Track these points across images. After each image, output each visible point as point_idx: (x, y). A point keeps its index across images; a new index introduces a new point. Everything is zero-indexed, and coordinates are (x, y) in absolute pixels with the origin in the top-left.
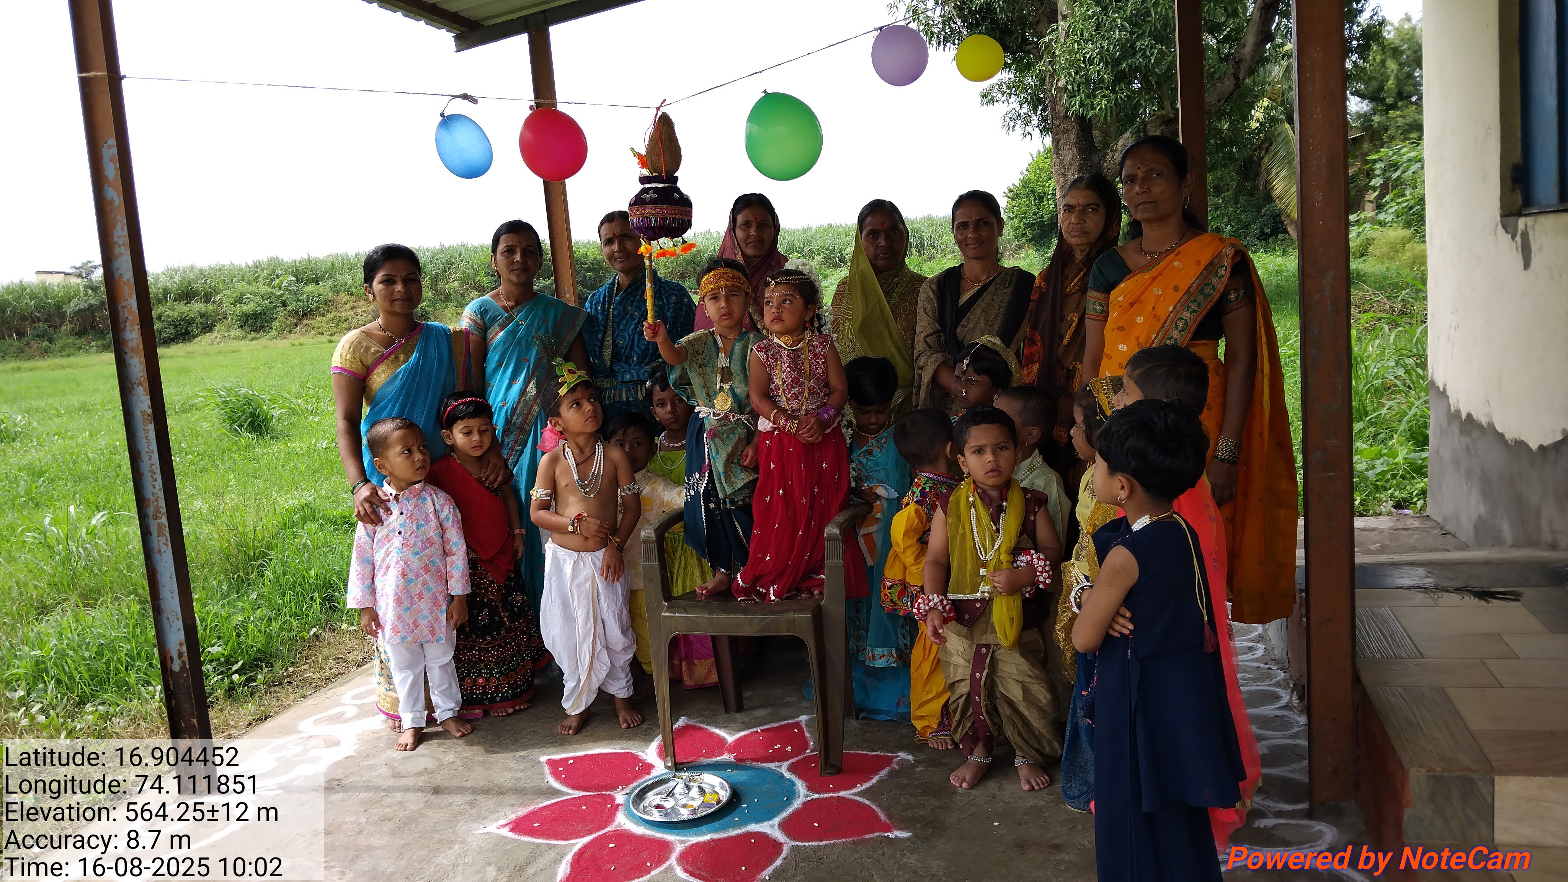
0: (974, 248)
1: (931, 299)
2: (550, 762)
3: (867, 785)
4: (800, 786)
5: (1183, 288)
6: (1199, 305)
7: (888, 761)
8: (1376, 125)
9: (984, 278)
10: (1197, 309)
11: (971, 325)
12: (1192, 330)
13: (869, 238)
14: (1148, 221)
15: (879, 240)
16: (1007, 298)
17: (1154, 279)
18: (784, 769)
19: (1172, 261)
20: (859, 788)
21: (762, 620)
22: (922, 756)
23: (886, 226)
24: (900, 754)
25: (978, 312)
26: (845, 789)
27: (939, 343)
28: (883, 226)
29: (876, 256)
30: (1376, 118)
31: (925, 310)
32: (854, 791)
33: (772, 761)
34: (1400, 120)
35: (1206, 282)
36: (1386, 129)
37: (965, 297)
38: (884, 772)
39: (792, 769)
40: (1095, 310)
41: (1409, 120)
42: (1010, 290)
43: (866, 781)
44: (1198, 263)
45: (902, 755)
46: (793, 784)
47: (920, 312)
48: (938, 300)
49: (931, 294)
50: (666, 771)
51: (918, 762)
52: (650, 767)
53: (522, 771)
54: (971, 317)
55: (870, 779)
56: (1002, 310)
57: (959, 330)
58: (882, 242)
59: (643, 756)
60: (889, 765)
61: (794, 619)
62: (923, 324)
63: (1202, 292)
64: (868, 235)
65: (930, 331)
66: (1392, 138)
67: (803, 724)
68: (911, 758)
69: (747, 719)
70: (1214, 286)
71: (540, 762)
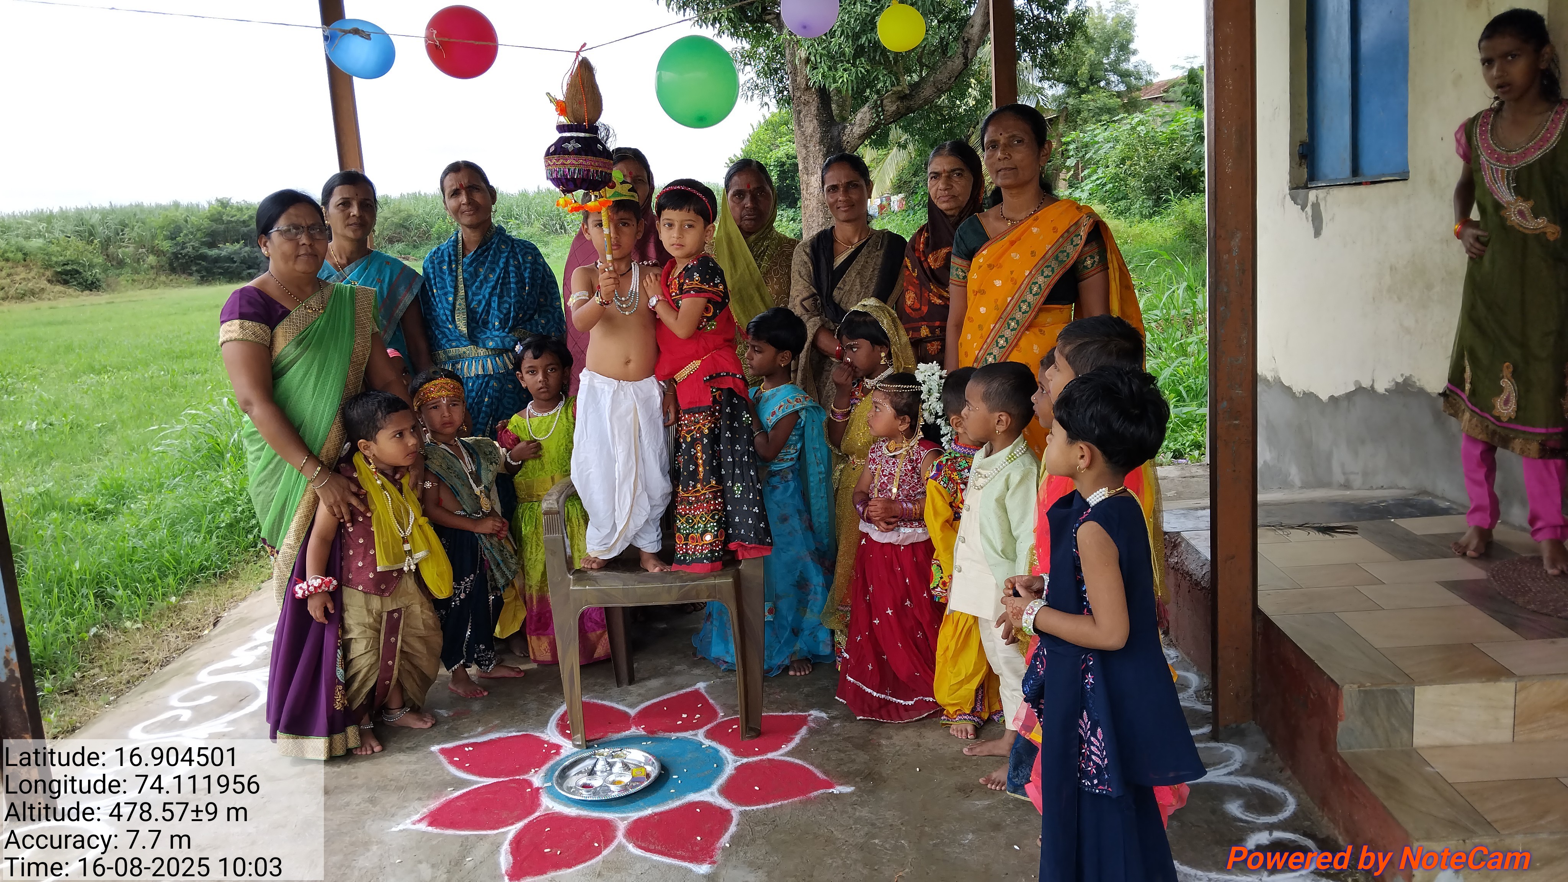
0: (845, 211)
1: (806, 263)
2: (443, 751)
3: (792, 745)
4: (725, 752)
5: (1040, 255)
6: (1053, 271)
7: (803, 721)
8: (1070, 107)
9: (856, 240)
10: (1050, 274)
11: (847, 288)
12: (1045, 294)
13: (734, 199)
14: (1008, 187)
15: (745, 201)
16: (880, 261)
17: (1012, 243)
18: (700, 735)
19: (1030, 227)
20: (786, 748)
21: (681, 587)
22: (835, 713)
23: (751, 187)
24: (812, 712)
25: (854, 275)
26: (772, 751)
27: (816, 306)
28: (749, 186)
29: (741, 218)
30: (1071, 101)
31: (800, 273)
32: (781, 752)
33: (686, 730)
34: (1091, 103)
35: (1061, 249)
36: (1079, 112)
37: (839, 260)
38: (804, 731)
39: (709, 735)
40: (958, 276)
41: (1099, 104)
42: (882, 252)
43: (789, 742)
44: (1055, 230)
45: (815, 713)
46: (717, 751)
47: (794, 276)
48: (813, 264)
49: (806, 258)
50: (576, 750)
51: (833, 718)
52: (558, 747)
53: (416, 763)
54: (847, 279)
55: (792, 739)
56: (876, 272)
57: (835, 293)
58: (747, 202)
59: (544, 736)
60: (806, 724)
61: (714, 586)
62: (799, 288)
63: (1057, 258)
64: (734, 195)
65: (806, 294)
66: (1085, 121)
67: (703, 691)
68: (824, 715)
69: (642, 691)
70: (1068, 254)
71: (432, 752)
